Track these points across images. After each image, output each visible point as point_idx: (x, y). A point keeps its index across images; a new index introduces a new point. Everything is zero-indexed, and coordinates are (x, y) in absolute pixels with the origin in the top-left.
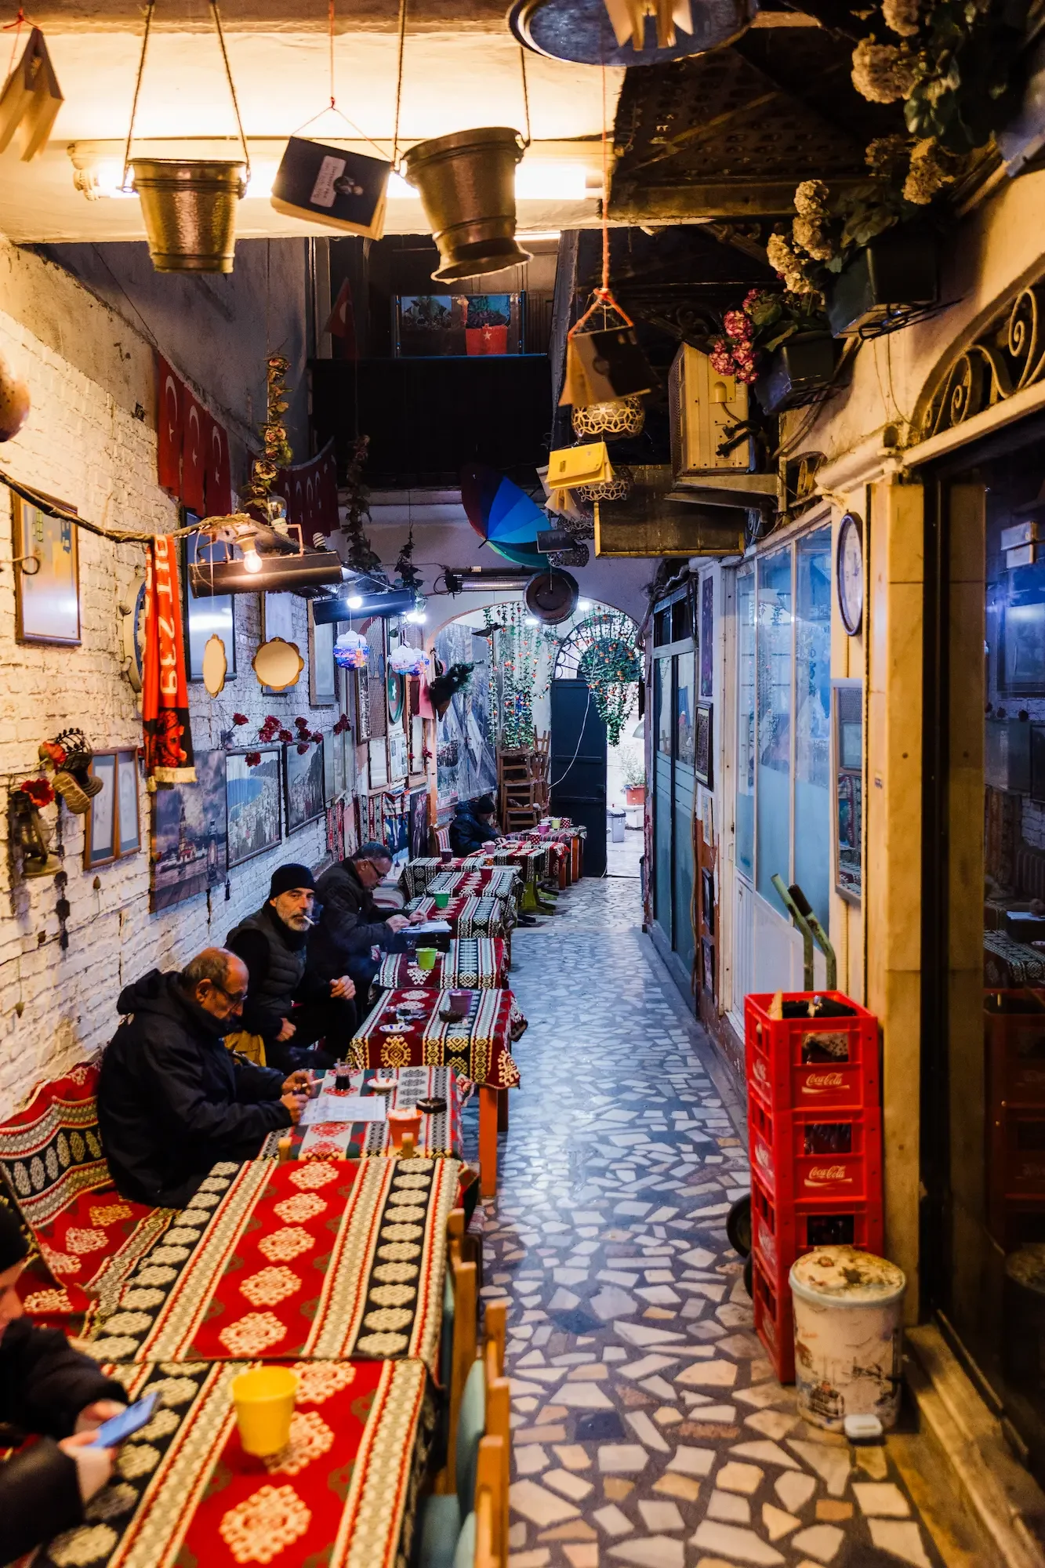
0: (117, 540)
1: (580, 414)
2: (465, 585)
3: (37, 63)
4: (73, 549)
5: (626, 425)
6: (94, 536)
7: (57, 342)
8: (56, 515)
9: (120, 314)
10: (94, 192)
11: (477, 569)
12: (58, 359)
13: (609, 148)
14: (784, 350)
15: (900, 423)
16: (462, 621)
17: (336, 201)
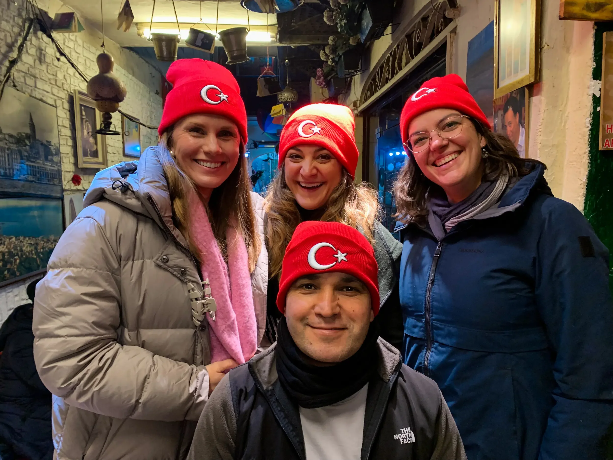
0: (150, 128)
1: (280, 96)
2: (259, 146)
3: (127, 9)
4: (139, 131)
5: (292, 99)
6: (144, 127)
7: (134, 75)
8: (134, 121)
9: (152, 65)
10: (143, 36)
11: (263, 141)
12: (134, 78)
13: (276, 28)
14: (332, 79)
15: (357, 100)
16: (260, 157)
17: (202, 44)
